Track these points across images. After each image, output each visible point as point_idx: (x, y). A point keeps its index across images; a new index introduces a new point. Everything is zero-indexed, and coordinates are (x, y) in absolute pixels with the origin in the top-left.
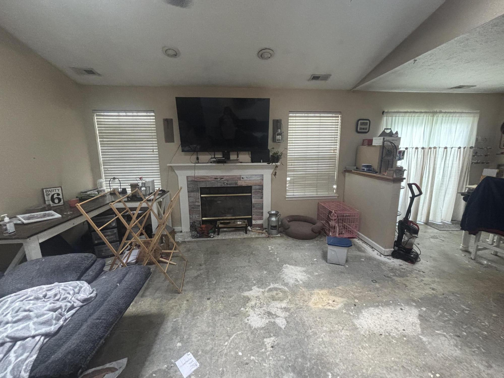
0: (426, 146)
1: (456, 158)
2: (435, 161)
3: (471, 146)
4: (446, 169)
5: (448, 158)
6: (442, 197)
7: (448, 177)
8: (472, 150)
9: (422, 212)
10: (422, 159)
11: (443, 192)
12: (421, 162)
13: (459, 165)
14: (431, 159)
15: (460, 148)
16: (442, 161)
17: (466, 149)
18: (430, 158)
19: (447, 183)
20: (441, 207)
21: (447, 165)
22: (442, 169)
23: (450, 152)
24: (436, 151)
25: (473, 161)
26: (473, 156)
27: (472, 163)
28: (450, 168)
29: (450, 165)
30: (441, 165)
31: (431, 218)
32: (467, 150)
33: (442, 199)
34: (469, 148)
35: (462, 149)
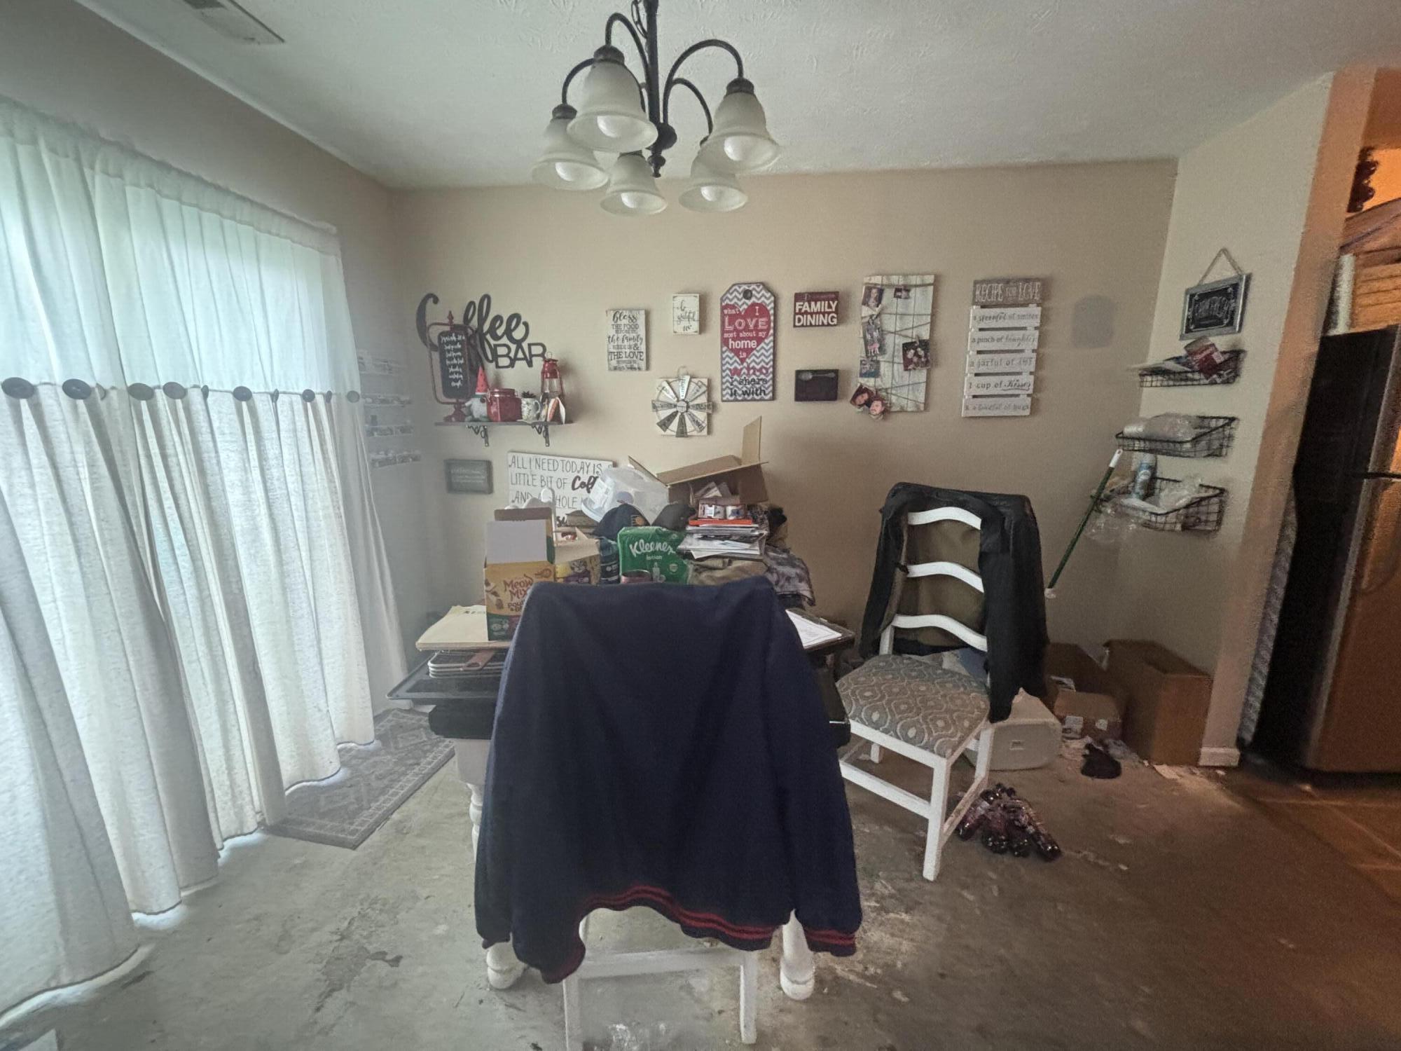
0: (96, 373)
1: (308, 449)
2: (202, 471)
3: (349, 389)
4: (281, 509)
5: (272, 451)
6: (311, 653)
7: (304, 548)
8: (358, 406)
9: (233, 785)
10: (103, 469)
11: (305, 625)
12: (95, 489)
13: (331, 481)
14: (172, 461)
15: (308, 396)
16: (246, 470)
17: (333, 400)
18: (164, 457)
19: (308, 574)
20: (322, 702)
21: (278, 492)
22: (263, 510)
23: (273, 418)
24: (187, 409)
25: (373, 456)
26: (370, 433)
27: (373, 462)
28: (296, 501)
29: (293, 484)
30: (247, 490)
31: (288, 768)
32: (339, 405)
33: (314, 661)
34: (344, 400)
35: (320, 400)
